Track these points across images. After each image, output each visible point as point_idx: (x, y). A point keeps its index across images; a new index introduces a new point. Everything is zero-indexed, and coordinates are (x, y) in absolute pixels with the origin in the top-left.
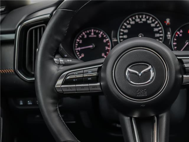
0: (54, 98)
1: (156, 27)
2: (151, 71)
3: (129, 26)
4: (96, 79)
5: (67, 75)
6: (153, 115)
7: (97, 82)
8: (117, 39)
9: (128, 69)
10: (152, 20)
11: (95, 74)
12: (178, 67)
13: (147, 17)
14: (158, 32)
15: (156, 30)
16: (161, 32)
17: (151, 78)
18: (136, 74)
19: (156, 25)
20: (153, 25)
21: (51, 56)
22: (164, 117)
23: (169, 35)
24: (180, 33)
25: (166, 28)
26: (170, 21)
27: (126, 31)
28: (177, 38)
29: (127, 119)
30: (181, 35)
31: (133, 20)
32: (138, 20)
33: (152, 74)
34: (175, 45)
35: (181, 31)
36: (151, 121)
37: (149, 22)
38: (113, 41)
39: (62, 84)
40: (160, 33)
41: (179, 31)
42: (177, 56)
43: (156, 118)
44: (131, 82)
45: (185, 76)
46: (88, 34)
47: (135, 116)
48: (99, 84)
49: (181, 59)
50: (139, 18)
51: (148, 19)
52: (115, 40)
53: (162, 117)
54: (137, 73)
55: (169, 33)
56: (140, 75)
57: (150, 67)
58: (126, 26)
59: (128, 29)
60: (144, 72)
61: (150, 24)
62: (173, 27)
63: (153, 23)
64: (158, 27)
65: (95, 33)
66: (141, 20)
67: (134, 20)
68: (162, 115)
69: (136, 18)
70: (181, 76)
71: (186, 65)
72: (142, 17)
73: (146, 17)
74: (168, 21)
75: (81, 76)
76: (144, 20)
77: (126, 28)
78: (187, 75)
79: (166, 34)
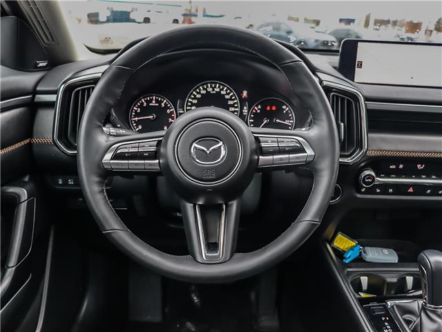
0: (100, 176)
1: (231, 99)
2: (222, 148)
3: (199, 96)
4: (155, 155)
5: (117, 149)
7: (155, 159)
8: (183, 110)
9: (194, 145)
10: (226, 90)
11: (153, 149)
12: (254, 146)
13: (221, 87)
14: (232, 106)
15: (230, 102)
16: (236, 105)
17: (221, 157)
18: (204, 151)
19: (231, 96)
20: (227, 97)
21: (99, 123)
22: (234, 205)
23: (245, 110)
24: (258, 109)
25: (242, 101)
26: (248, 94)
27: (195, 101)
28: (254, 114)
29: (189, 206)
30: (259, 111)
31: (204, 89)
32: (210, 89)
33: (223, 153)
34: (252, 123)
35: (260, 107)
36: (218, 209)
37: (222, 92)
38: (178, 112)
39: (111, 159)
40: (235, 107)
41: (257, 106)
42: (253, 133)
43: (224, 206)
44: (197, 160)
45: (260, 157)
46: (148, 102)
47: (200, 203)
48: (157, 161)
49: (258, 137)
50: (211, 87)
51: (222, 89)
52: (181, 112)
53: (232, 205)
54: (205, 149)
55: (245, 108)
56: (208, 152)
57: (221, 143)
58: (195, 96)
59: (198, 99)
60: (214, 149)
61: (224, 95)
62: (251, 101)
63: (228, 94)
64: (234, 100)
65: (157, 101)
66: (213, 90)
67: (206, 89)
68: (232, 202)
69: (207, 87)
70: (256, 157)
71: (263, 145)
72: (215, 87)
73: (219, 87)
74: (245, 93)
75: (136, 150)
76: (217, 90)
77: (195, 98)
78: (263, 156)
79: (242, 109)
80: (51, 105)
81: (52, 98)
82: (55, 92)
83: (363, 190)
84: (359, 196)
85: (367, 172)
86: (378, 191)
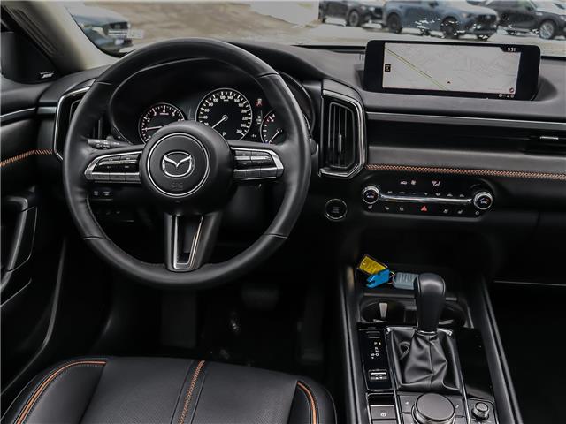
0: (82, 186)
1: (244, 108)
2: (190, 162)
3: (211, 105)
4: (135, 168)
5: (100, 161)
6: (198, 213)
7: (137, 171)
9: (165, 158)
10: (240, 98)
11: (133, 162)
13: (234, 95)
14: (246, 115)
15: (244, 111)
16: (249, 114)
17: (189, 170)
18: (173, 164)
19: (245, 105)
20: (240, 105)
21: (84, 138)
22: (212, 218)
23: (259, 119)
24: (271, 118)
25: (256, 111)
26: (262, 102)
27: (207, 110)
29: (169, 218)
30: (272, 121)
31: (217, 97)
32: (223, 97)
33: (191, 166)
34: (266, 133)
35: (274, 116)
37: (235, 100)
39: (94, 171)
40: (248, 116)
41: (271, 115)
42: (230, 146)
43: (202, 217)
44: (167, 173)
45: (236, 170)
46: (158, 111)
48: (138, 174)
50: (224, 94)
51: (236, 97)
53: (210, 217)
54: (175, 163)
55: (259, 117)
56: (177, 165)
57: (190, 158)
59: (210, 108)
61: (237, 103)
62: (265, 110)
63: (241, 102)
64: (247, 109)
65: (167, 110)
66: (226, 98)
67: (219, 97)
69: (220, 95)
70: (230, 170)
71: (238, 158)
72: (229, 95)
73: (232, 95)
74: (259, 101)
75: (117, 162)
76: (231, 98)
77: (207, 107)
79: (255, 118)
80: (51, 117)
81: (52, 109)
82: (55, 104)
83: (370, 207)
84: (367, 213)
85: (370, 188)
86: (388, 209)
